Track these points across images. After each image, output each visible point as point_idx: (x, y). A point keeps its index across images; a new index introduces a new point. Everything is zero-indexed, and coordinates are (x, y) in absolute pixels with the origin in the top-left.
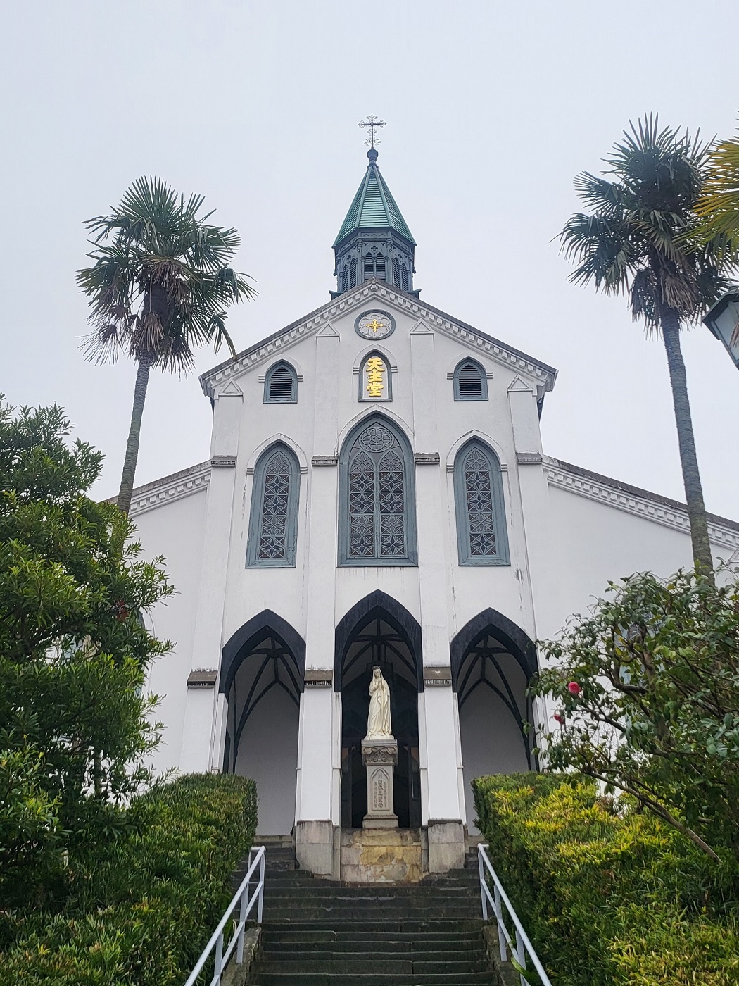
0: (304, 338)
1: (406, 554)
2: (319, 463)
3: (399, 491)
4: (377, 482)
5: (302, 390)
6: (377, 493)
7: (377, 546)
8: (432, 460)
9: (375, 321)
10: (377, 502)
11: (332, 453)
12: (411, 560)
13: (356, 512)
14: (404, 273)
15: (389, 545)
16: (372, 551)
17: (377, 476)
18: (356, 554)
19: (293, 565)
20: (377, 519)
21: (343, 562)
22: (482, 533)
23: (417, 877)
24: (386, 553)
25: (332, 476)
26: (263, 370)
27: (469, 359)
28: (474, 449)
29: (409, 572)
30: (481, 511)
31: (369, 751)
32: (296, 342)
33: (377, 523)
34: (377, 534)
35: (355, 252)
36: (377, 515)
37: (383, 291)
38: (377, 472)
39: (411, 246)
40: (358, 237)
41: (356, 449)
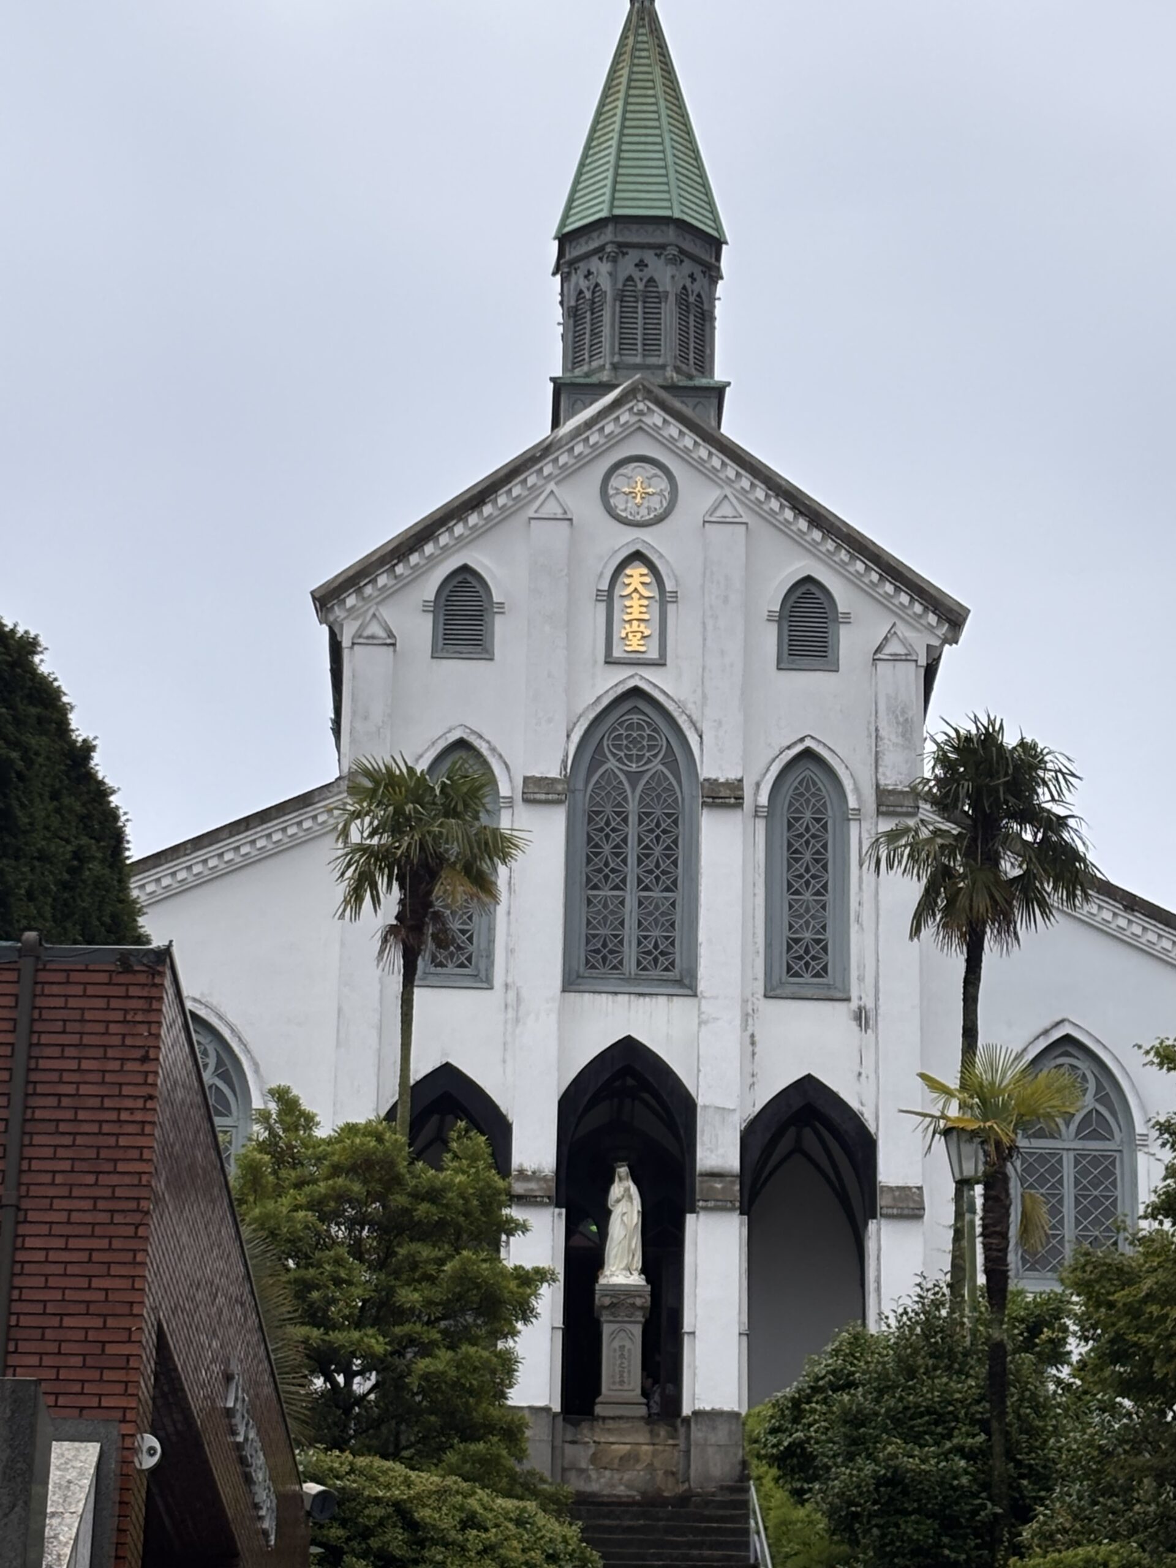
0: (506, 515)
1: (677, 971)
2: (537, 791)
3: (670, 851)
4: (632, 830)
5: (502, 629)
6: (632, 851)
7: (630, 953)
8: (729, 795)
9: (639, 479)
10: (632, 870)
11: (554, 773)
12: (686, 984)
13: (595, 887)
14: (699, 315)
15: (649, 953)
16: (621, 962)
17: (633, 819)
18: (593, 967)
19: (488, 984)
20: (631, 902)
22: (808, 935)
23: (672, 1489)
24: (645, 969)
25: (555, 821)
26: (429, 587)
27: (808, 579)
28: (809, 771)
29: (681, 1005)
30: (807, 896)
31: (607, 1301)
32: (491, 524)
33: (631, 912)
34: (630, 932)
35: (602, 269)
36: (631, 895)
37: (657, 418)
38: (632, 807)
39: (716, 243)
40: (608, 235)
41: (597, 761)
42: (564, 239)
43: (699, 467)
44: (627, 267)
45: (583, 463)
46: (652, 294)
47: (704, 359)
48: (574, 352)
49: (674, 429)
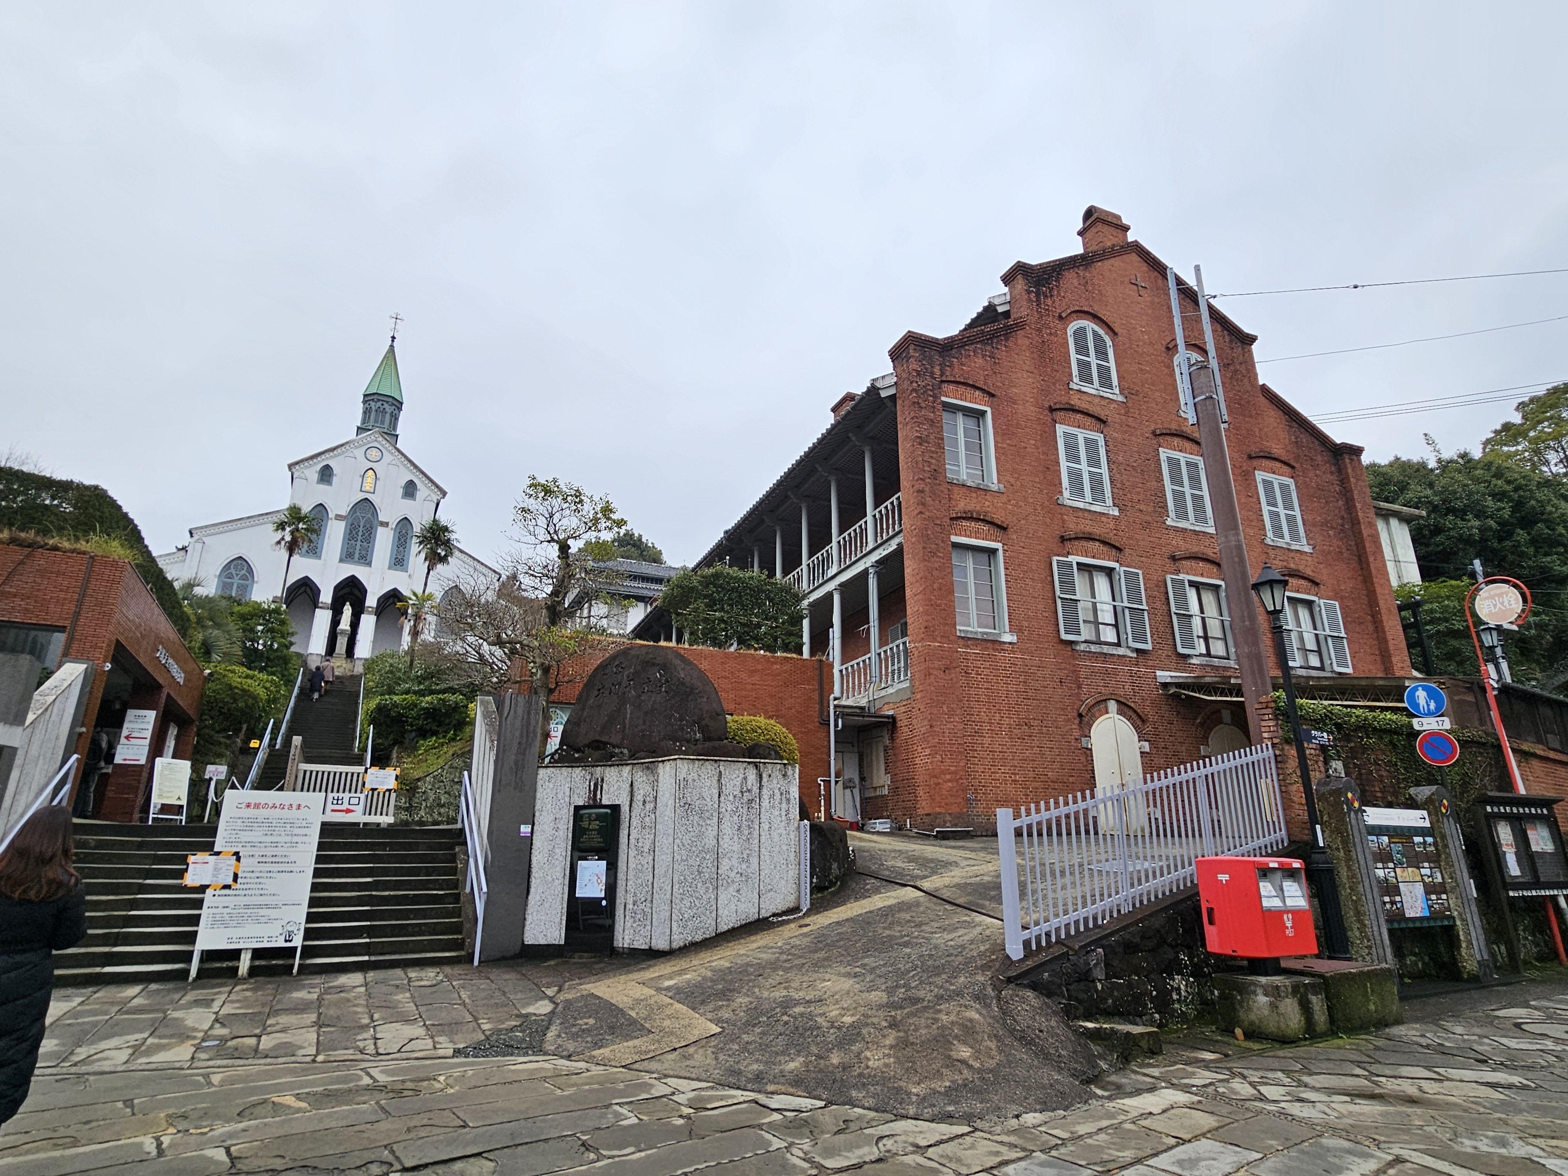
0: (340, 455)
1: (367, 561)
2: (338, 517)
3: (369, 535)
4: (361, 529)
5: (335, 480)
6: (360, 533)
7: (357, 556)
8: (386, 524)
9: (374, 452)
10: (360, 538)
11: (344, 514)
12: (369, 564)
13: (350, 541)
14: (395, 418)
15: (361, 556)
16: (354, 558)
17: (362, 527)
18: (347, 558)
19: (320, 558)
20: (358, 545)
21: (341, 560)
22: (400, 557)
23: (349, 674)
24: (359, 560)
25: (342, 525)
26: (319, 467)
27: (412, 480)
28: (405, 522)
29: (367, 568)
30: (401, 549)
31: (339, 631)
32: (336, 456)
33: (358, 547)
34: (357, 552)
35: (372, 404)
36: (359, 543)
37: (380, 439)
38: (362, 525)
39: (402, 404)
40: (376, 397)
41: (355, 512)
42: (365, 396)
43: (389, 451)
44: (379, 404)
45: (361, 446)
46: (384, 411)
47: (395, 429)
48: (364, 421)
49: (384, 442)
